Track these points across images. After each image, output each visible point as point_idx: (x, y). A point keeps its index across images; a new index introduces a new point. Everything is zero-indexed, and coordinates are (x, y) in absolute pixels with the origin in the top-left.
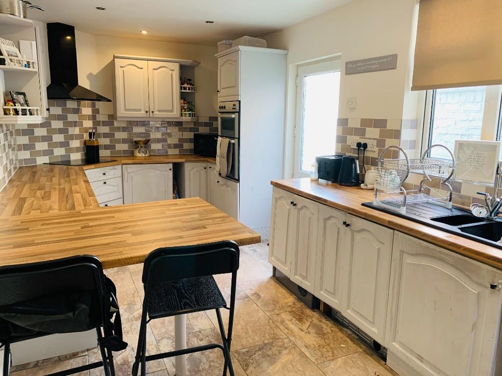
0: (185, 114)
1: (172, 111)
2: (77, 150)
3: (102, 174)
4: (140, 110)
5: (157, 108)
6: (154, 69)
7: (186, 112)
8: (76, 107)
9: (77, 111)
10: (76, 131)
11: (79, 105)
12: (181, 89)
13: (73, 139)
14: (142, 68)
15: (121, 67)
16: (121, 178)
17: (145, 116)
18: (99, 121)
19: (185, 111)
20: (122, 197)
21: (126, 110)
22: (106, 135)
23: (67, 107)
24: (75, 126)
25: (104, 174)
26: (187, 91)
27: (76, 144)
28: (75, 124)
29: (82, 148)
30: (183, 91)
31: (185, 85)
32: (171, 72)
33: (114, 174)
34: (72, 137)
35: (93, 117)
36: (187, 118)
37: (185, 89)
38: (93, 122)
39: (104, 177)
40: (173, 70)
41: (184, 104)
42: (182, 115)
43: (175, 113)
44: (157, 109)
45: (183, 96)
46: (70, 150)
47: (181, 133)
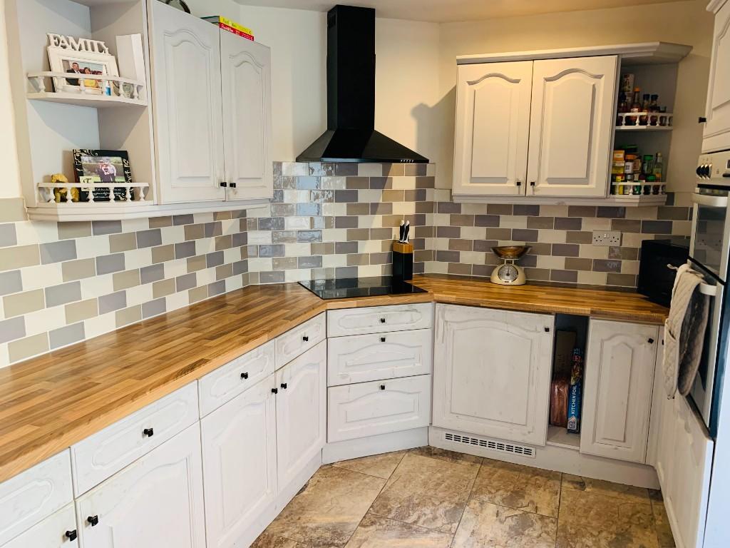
0: (624, 187)
1: (586, 180)
2: (375, 259)
3: (377, 321)
4: (504, 180)
5: (546, 174)
6: (547, 80)
7: (628, 183)
8: (380, 175)
9: (380, 183)
10: (376, 222)
11: (386, 172)
12: (619, 122)
13: (367, 239)
14: (517, 81)
15: (470, 83)
16: (429, 331)
17: (516, 193)
18: (432, 203)
19: (626, 181)
20: (428, 371)
21: (473, 180)
22: (442, 232)
23: (360, 175)
24: (374, 213)
25: (383, 321)
26: (637, 127)
27: (373, 247)
28: (374, 208)
29: (386, 257)
30: (624, 127)
31: (635, 113)
32: (594, 81)
33: (412, 321)
34: (365, 235)
35: (419, 195)
36: (627, 199)
37: (630, 121)
38: (417, 204)
39: (383, 327)
40: (599, 77)
41: (627, 161)
42: (613, 190)
43: (592, 185)
44: (546, 177)
45: (623, 142)
46: (357, 259)
47: (617, 234)
